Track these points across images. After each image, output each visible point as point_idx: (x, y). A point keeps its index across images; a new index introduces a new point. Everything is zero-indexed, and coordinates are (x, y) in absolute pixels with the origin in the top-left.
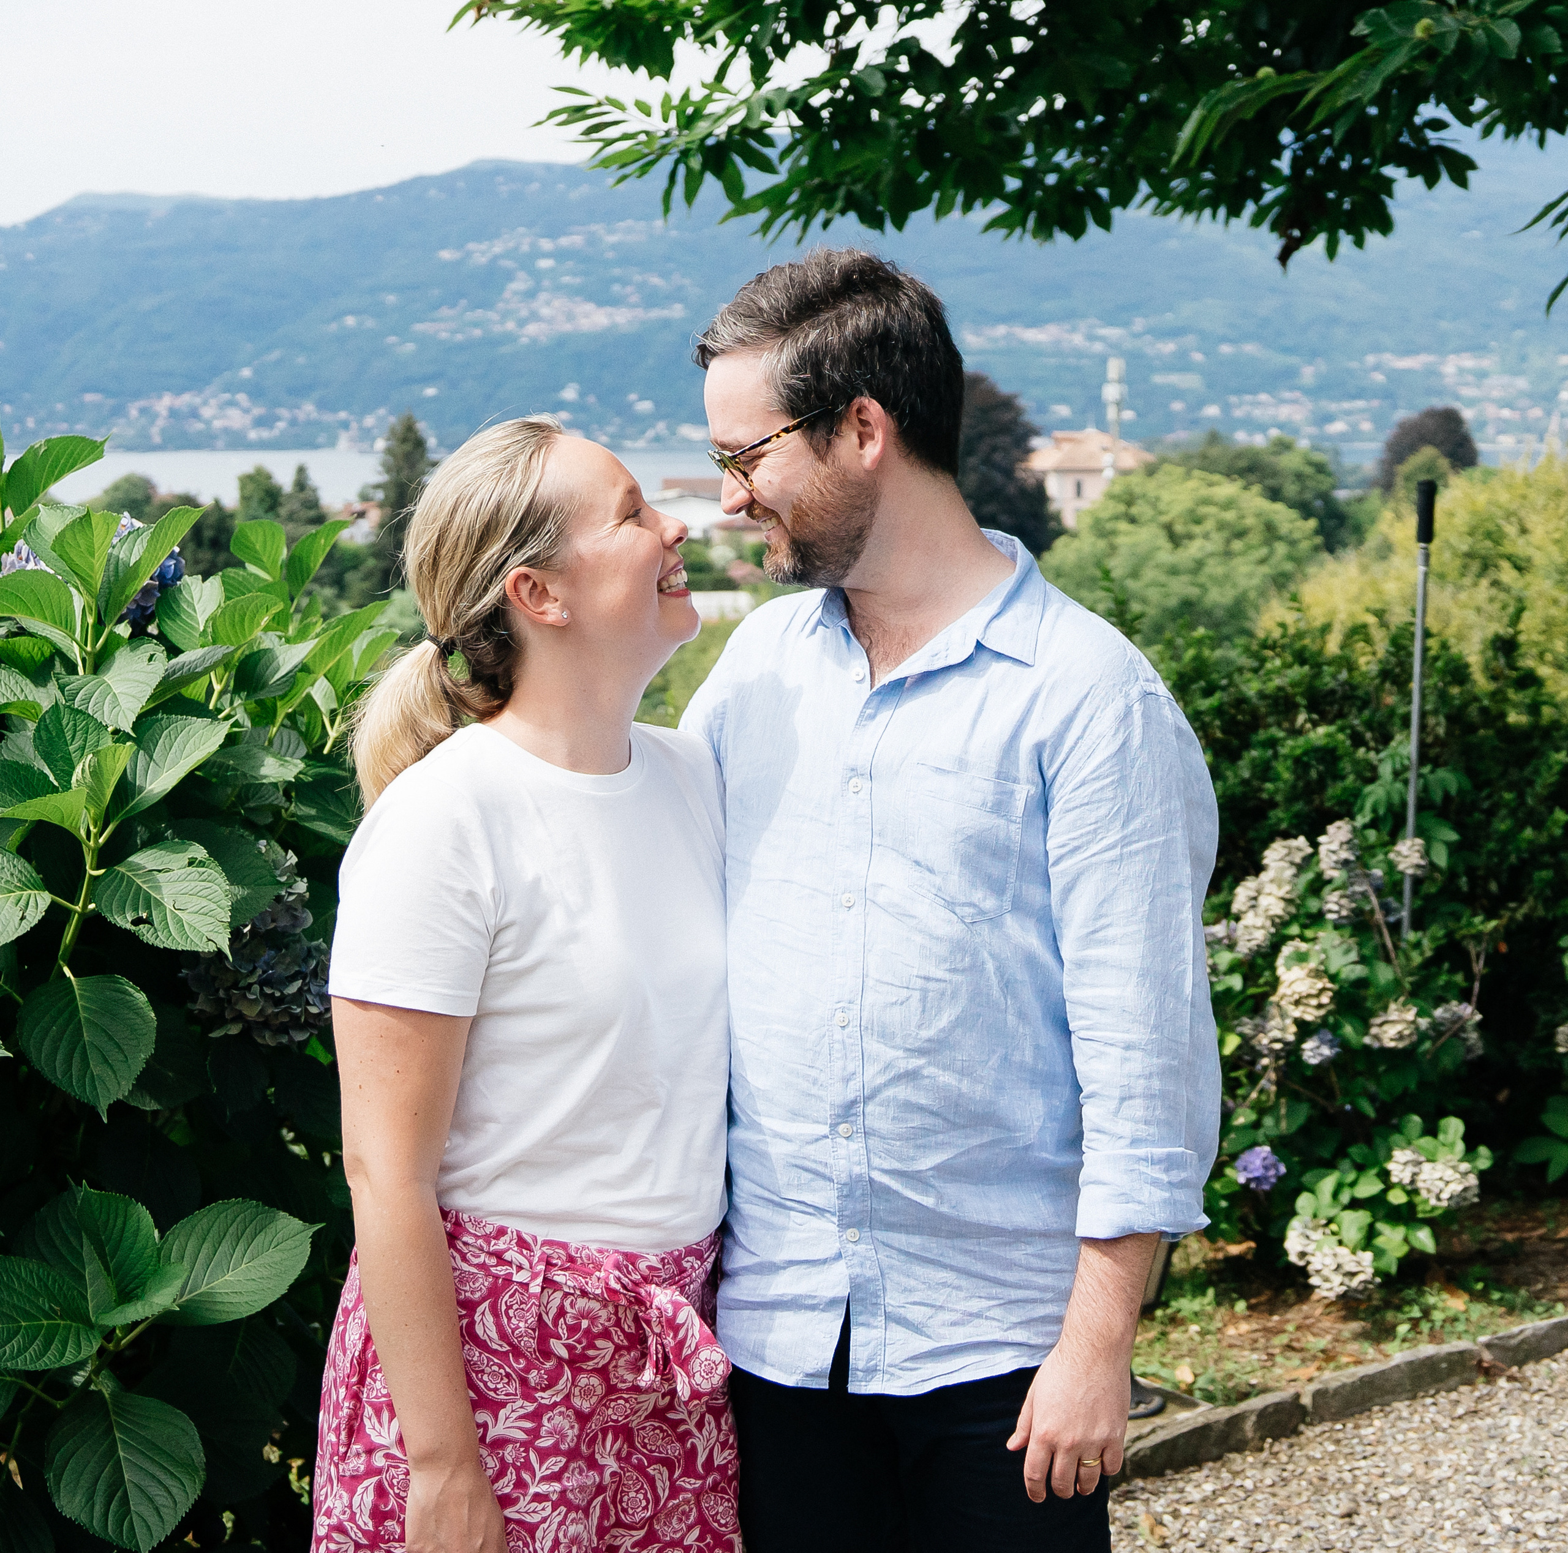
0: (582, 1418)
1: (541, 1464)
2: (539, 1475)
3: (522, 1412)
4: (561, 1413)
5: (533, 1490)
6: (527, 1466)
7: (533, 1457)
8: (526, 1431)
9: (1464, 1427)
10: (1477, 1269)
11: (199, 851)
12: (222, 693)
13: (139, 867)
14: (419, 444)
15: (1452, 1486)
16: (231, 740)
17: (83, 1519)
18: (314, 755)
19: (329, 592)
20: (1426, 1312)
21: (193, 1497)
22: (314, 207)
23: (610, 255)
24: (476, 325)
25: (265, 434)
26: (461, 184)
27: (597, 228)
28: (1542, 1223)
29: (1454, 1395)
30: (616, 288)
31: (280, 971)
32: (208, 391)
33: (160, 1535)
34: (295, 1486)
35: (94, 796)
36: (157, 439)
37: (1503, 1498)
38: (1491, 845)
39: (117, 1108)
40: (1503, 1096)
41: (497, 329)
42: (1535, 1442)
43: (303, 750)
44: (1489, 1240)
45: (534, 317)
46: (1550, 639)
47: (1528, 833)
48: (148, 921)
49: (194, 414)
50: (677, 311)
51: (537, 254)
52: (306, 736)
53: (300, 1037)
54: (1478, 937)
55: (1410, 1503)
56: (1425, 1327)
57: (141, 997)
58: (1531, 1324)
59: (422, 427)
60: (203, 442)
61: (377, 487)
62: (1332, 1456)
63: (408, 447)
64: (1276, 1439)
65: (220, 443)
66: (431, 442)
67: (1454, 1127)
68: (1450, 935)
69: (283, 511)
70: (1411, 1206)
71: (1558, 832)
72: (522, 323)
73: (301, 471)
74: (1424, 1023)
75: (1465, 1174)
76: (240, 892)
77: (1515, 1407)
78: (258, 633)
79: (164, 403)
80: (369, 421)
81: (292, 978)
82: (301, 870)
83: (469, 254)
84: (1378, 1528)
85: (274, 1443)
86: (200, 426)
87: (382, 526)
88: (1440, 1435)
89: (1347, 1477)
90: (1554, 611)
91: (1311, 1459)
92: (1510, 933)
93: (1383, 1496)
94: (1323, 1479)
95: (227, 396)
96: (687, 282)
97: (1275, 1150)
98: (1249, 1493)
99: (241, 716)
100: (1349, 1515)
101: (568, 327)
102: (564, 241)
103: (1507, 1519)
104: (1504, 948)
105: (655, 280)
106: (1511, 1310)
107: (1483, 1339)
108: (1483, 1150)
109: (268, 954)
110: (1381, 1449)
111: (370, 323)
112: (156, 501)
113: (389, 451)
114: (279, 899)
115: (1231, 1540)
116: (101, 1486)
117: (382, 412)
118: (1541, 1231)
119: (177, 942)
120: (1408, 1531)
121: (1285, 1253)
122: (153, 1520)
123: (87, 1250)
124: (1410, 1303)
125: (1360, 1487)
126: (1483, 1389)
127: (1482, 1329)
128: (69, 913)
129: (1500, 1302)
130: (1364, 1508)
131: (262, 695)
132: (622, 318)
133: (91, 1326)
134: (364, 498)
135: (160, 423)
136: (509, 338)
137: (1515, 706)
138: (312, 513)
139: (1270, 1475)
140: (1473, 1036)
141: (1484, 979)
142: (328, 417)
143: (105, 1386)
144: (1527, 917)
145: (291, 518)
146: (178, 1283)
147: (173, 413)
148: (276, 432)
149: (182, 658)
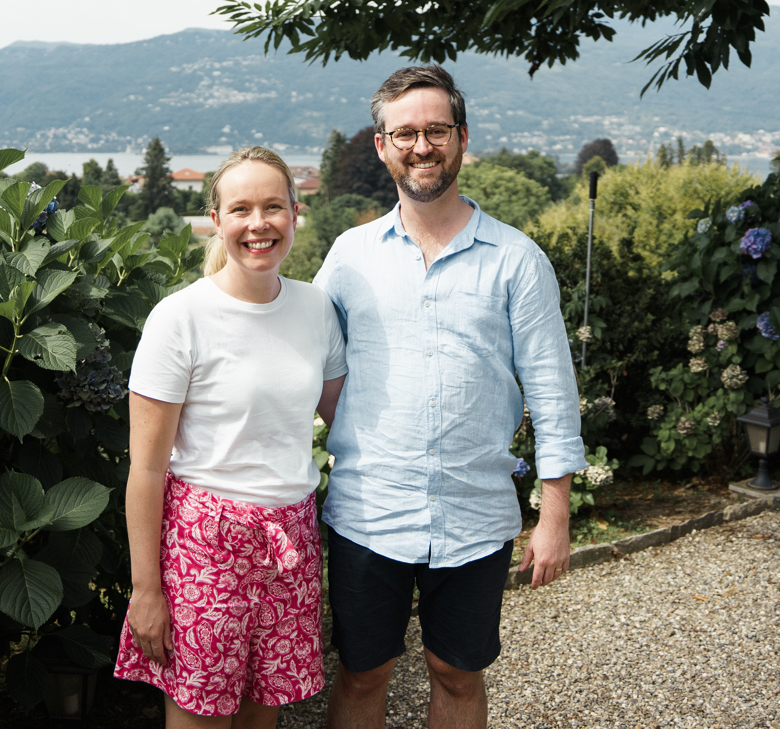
0: (240, 578)
1: (219, 595)
2: (217, 600)
3: (211, 572)
4: (229, 574)
5: (214, 606)
6: (212, 595)
7: (215, 592)
8: (213, 580)
9: (605, 580)
10: (612, 512)
11: (63, 328)
12: (74, 260)
13: (37, 334)
14: (161, 151)
15: (600, 605)
16: (77, 280)
17: (10, 614)
18: (113, 287)
19: (121, 214)
20: (590, 530)
21: (58, 604)
22: (117, 47)
23: (244, 70)
24: (186, 99)
25: (95, 146)
26: (181, 39)
27: (239, 58)
28: (641, 492)
29: (601, 566)
30: (247, 84)
31: (98, 379)
32: (71, 126)
33: (43, 621)
34: (102, 600)
35: (18, 303)
36: (48, 148)
37: (621, 610)
38: (620, 329)
39: (27, 438)
40: (624, 437)
41: (196, 101)
42: (636, 586)
43: (108, 285)
44: (618, 499)
45: (212, 96)
46: (648, 240)
47: (636, 324)
48: (41, 358)
49: (65, 137)
50: (273, 94)
51: (213, 69)
52: (110, 278)
53: (106, 408)
54: (614, 369)
55: (582, 612)
56: (589, 537)
57: (38, 390)
58: (635, 536)
59: (162, 143)
60: (68, 149)
61: (143, 169)
62: (549, 592)
63: (156, 152)
64: (524, 584)
65: (75, 150)
66: (167, 150)
67: (603, 451)
68: (601, 368)
69: (102, 179)
70: (584, 485)
71: (649, 324)
72: (206, 99)
73: (110, 162)
74: (590, 405)
75: (607, 471)
76: (80, 345)
77: (627, 571)
78: (90, 234)
79: (51, 133)
80: (140, 140)
81: (103, 382)
82: (107, 336)
83: (184, 69)
84: (568, 623)
85: (93, 582)
86: (67, 142)
87: (145, 186)
88: (595, 583)
89: (555, 601)
90: (650, 228)
91: (540, 593)
92: (628, 367)
93: (570, 609)
94: (544, 602)
95: (78, 129)
96: (277, 82)
97: (525, 460)
98: (512, 607)
99: (82, 269)
100: (555, 617)
101: (226, 101)
102: (225, 64)
103: (623, 620)
104: (625, 374)
105: (264, 81)
106: (626, 530)
107: (614, 542)
108: (615, 461)
109: (92, 372)
110: (569, 589)
111: (141, 98)
112: (48, 174)
113: (148, 154)
114: (97, 348)
115: (504, 628)
116: (18, 600)
117: (145, 136)
118: (641, 496)
119: (53, 367)
120: (581, 624)
121: (530, 504)
122: (40, 614)
123: (14, 498)
124: (583, 526)
125: (560, 605)
126: (614, 564)
127: (614, 538)
128: (7, 354)
129: (622, 526)
130: (562, 614)
131: (91, 261)
132: (249, 97)
133: (15, 531)
134: (137, 173)
135: (50, 140)
136: (201, 105)
137: (632, 268)
138: (115, 180)
139: (521, 600)
140: (612, 411)
141: (616, 387)
142: (122, 139)
143: (21, 556)
144: (636, 360)
145: (106, 182)
146: (52, 513)
147: (55, 136)
148: (100, 145)
149: (57, 245)
